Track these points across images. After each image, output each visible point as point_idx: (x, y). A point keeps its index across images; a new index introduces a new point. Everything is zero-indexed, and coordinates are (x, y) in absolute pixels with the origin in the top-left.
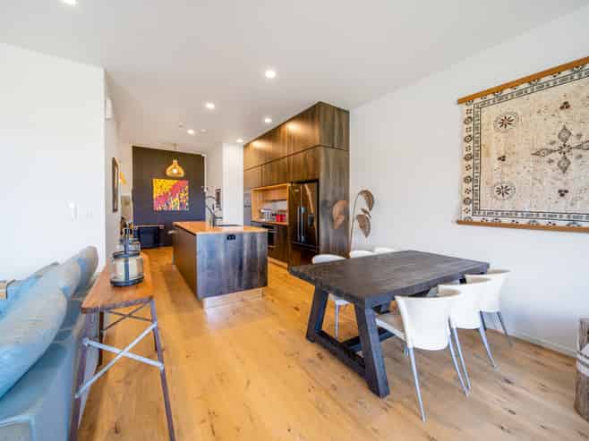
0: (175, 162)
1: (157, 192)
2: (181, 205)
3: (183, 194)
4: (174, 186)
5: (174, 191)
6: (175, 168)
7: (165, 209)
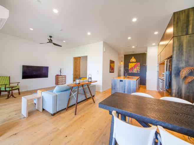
0: (133, 57)
1: (130, 67)
2: (137, 71)
3: (138, 68)
4: (135, 65)
5: (135, 66)
6: (133, 59)
7: (132, 72)
